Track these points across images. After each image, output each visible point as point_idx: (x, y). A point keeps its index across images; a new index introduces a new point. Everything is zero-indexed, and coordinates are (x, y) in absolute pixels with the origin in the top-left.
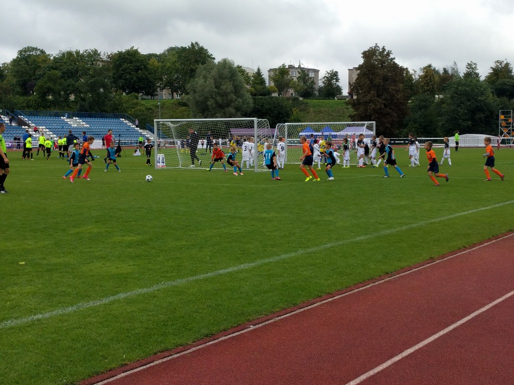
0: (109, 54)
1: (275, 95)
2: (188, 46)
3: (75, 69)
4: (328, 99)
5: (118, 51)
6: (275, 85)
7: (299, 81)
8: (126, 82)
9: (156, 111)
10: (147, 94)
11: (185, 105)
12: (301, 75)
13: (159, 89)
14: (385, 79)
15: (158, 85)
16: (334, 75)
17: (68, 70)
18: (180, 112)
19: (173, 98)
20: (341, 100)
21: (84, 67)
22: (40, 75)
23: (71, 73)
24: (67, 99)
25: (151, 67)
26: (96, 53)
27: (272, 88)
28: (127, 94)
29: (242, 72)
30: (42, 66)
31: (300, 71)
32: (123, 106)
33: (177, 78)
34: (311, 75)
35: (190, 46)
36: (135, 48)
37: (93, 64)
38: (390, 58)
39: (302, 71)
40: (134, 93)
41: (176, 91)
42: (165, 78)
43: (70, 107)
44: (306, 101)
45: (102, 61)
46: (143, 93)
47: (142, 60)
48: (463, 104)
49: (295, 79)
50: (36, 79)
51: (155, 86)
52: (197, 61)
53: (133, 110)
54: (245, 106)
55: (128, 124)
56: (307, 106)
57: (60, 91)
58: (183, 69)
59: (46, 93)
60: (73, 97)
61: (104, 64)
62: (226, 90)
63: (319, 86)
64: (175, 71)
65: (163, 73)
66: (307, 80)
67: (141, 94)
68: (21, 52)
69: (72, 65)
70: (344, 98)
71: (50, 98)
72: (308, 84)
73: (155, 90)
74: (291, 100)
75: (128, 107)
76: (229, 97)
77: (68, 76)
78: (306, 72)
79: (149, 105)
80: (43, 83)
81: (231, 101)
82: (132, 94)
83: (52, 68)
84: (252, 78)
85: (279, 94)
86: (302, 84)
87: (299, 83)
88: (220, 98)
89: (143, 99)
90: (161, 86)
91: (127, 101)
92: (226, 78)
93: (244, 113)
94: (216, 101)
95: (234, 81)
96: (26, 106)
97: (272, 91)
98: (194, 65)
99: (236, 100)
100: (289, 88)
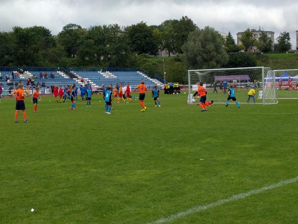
0: (126, 27)
1: (243, 51)
2: (180, 19)
3: (103, 38)
4: (283, 53)
5: (132, 25)
6: (243, 44)
7: (260, 40)
8: (137, 46)
9: (159, 65)
10: (152, 54)
11: (179, 60)
12: (262, 36)
13: (159, 50)
15: (160, 47)
16: (286, 36)
17: (98, 39)
18: (176, 66)
19: (169, 56)
20: (291, 54)
21: (109, 36)
22: (80, 43)
23: (101, 41)
24: (99, 59)
25: (154, 35)
26: (117, 26)
27: (241, 46)
28: (139, 54)
29: (219, 35)
30: (81, 37)
31: (261, 33)
32: (137, 63)
33: (173, 41)
34: (269, 36)
35: (182, 19)
36: (144, 22)
37: (115, 34)
39: (262, 33)
40: (143, 54)
41: (172, 51)
42: (164, 42)
43: (101, 65)
44: (266, 54)
45: (121, 32)
46: (149, 53)
47: (149, 30)
49: (257, 39)
50: (77, 46)
51: (157, 48)
52: (186, 29)
53: (144, 65)
54: (223, 60)
55: (142, 75)
56: (267, 58)
57: (94, 54)
58: (177, 35)
59: (85, 56)
60: (103, 57)
61: (122, 34)
62: (210, 49)
63: (275, 44)
64: (171, 37)
65: (163, 39)
66: (266, 40)
67: (148, 54)
68: (65, 28)
69: (101, 36)
70: (293, 52)
71: (87, 58)
72: (267, 42)
73: (157, 51)
74: (255, 54)
75: (140, 64)
76: (212, 54)
77: (99, 43)
78: (265, 34)
79: (154, 61)
80: (83, 48)
81: (213, 57)
82: (142, 54)
83: (88, 38)
84: (226, 40)
85: (246, 51)
86: (262, 43)
87: (261, 42)
88: (206, 55)
89: (150, 58)
90: (162, 48)
91: (140, 59)
92: (209, 41)
93: (222, 65)
94: (202, 57)
95: (215, 42)
96: (73, 65)
97: (241, 48)
98: (185, 32)
99: (217, 55)
100: (253, 45)
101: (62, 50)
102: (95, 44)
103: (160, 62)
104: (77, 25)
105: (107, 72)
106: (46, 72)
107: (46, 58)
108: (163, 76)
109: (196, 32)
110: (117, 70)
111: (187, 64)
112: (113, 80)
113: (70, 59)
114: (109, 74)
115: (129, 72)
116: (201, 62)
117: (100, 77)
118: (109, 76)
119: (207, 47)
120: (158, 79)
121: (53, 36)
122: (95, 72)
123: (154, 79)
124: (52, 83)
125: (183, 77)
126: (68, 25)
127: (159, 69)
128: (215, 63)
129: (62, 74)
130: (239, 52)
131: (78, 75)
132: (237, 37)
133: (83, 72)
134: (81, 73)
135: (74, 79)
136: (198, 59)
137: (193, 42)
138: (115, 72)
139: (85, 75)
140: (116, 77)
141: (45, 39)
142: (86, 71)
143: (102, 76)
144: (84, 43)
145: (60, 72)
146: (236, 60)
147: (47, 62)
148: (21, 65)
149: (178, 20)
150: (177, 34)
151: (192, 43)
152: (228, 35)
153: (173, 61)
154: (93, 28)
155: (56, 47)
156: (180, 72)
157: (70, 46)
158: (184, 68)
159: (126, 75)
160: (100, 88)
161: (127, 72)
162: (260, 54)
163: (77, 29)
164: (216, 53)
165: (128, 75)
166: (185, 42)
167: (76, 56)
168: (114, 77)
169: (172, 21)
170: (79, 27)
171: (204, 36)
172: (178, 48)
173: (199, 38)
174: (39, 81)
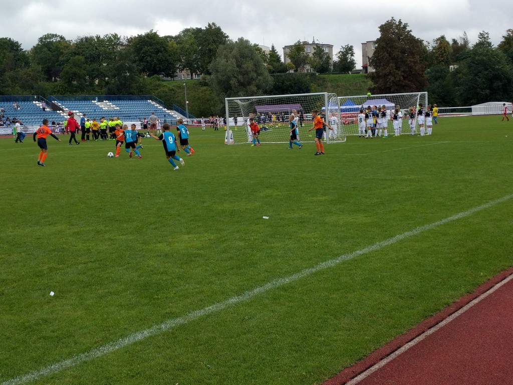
0: (129, 38)
1: (292, 71)
3: (96, 53)
4: (344, 73)
5: (138, 35)
6: (291, 61)
7: (315, 56)
8: (147, 64)
9: (178, 91)
10: (167, 75)
11: (205, 84)
12: (317, 51)
13: (178, 70)
14: (403, 51)
15: (178, 66)
16: (349, 50)
17: (91, 54)
18: (202, 92)
19: (192, 78)
20: (355, 74)
21: (105, 51)
22: (64, 61)
23: (94, 58)
24: (92, 84)
25: (170, 49)
26: (116, 36)
27: (289, 64)
28: (149, 76)
29: (259, 50)
30: (65, 52)
31: (315, 47)
32: (147, 88)
33: (196, 59)
34: (326, 50)
35: (207, 27)
36: (154, 31)
37: (113, 48)
38: (407, 30)
39: (317, 47)
40: (155, 75)
41: (195, 71)
42: (183, 59)
43: (96, 91)
44: (322, 76)
45: (122, 45)
46: (163, 75)
47: (162, 42)
48: (481, 73)
49: (311, 55)
50: (60, 65)
51: (174, 67)
52: (214, 42)
53: (157, 92)
54: (264, 84)
55: (155, 105)
56: (324, 81)
57: (85, 76)
58: (201, 50)
59: (72, 79)
60: (97, 81)
61: (124, 47)
62: (248, 68)
63: (334, 61)
64: (193, 52)
65: (182, 55)
66: (322, 56)
67: (161, 76)
68: (41, 39)
70: (358, 72)
71: (75, 83)
72: (324, 59)
73: (174, 71)
74: (308, 76)
75: (151, 89)
76: (250, 76)
77: (91, 61)
78: (321, 47)
79: (171, 86)
80: (69, 68)
81: (252, 79)
82: (153, 76)
83: (75, 54)
84: (269, 56)
85: (296, 71)
86: (318, 60)
87: (315, 59)
88: (242, 77)
89: (164, 81)
90: (181, 67)
91: (151, 83)
92: (247, 57)
93: (265, 91)
94: (238, 80)
95: (253, 60)
96: (55, 92)
97: (289, 68)
98: (212, 45)
99: (257, 78)
100: (305, 64)
101: (39, 72)
102: (86, 62)
103: (180, 87)
104: (59, 36)
105: (104, 101)
107: (16, 83)
108: (184, 107)
109: (228, 45)
110: (119, 99)
111: (217, 89)
112: (115, 113)
113: (52, 83)
114: (108, 104)
115: (136, 101)
116: (236, 87)
117: (95, 108)
118: (109, 107)
119: (244, 66)
120: (177, 110)
121: (25, 51)
122: (88, 101)
123: (172, 111)
124: (26, 118)
126: (45, 35)
127: (178, 97)
128: (255, 89)
129: (41, 105)
130: (287, 72)
131: (63, 107)
132: (284, 52)
133: (71, 102)
134: (68, 103)
135: (58, 112)
136: (232, 82)
137: (224, 59)
138: (116, 101)
139: (74, 106)
140: (118, 108)
141: (14, 55)
142: (75, 100)
143: (98, 108)
144: (70, 61)
145: (37, 102)
146: (283, 83)
147: (17, 88)
149: (202, 29)
150: (202, 48)
151: (223, 61)
152: (271, 50)
153: (197, 85)
154: (82, 39)
155: (29, 67)
156: (208, 100)
157: (50, 65)
158: (213, 95)
159: (133, 105)
161: (134, 101)
162: (314, 75)
163: (60, 41)
164: (256, 74)
165: (135, 105)
167: (59, 79)
168: (115, 108)
169: (194, 29)
170: (62, 38)
171: (239, 50)
172: (204, 67)
173: (232, 53)
174: (9, 116)
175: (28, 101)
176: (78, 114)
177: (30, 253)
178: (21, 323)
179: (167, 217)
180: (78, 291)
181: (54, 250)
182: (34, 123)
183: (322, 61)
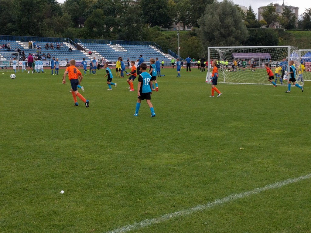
1: (264, 27)
3: (113, 8)
4: (307, 30)
6: (264, 19)
7: (283, 16)
8: (150, 18)
9: (173, 39)
10: (165, 27)
11: (194, 35)
12: (286, 12)
13: (174, 23)
15: (174, 19)
17: (108, 8)
18: (192, 41)
19: (184, 30)
21: (119, 6)
22: (88, 12)
23: (111, 11)
24: (108, 30)
25: (169, 6)
27: (262, 21)
28: (151, 26)
29: (239, 9)
30: (90, 5)
31: (284, 8)
32: (149, 36)
33: (189, 14)
34: (293, 11)
37: (126, 4)
39: (286, 8)
40: (156, 26)
41: (187, 24)
42: (178, 14)
43: (110, 37)
44: (289, 32)
46: (162, 26)
49: (280, 15)
50: (85, 16)
51: (171, 20)
52: (204, 1)
53: (156, 39)
54: (242, 36)
55: (155, 49)
56: (290, 36)
57: (103, 24)
58: (193, 8)
59: (93, 26)
60: (112, 29)
61: (134, 4)
62: (229, 23)
63: (299, 20)
64: (186, 9)
65: (178, 11)
66: (289, 16)
67: (160, 27)
69: (111, 5)
71: (95, 29)
72: (291, 18)
73: (171, 24)
74: (277, 31)
75: (152, 37)
76: (230, 29)
77: (108, 13)
78: (289, 9)
79: (168, 35)
80: (92, 18)
81: (232, 32)
82: (155, 27)
83: (96, 7)
84: (246, 14)
85: (267, 27)
86: (286, 19)
87: (284, 18)
88: (224, 30)
89: (162, 31)
90: (176, 21)
91: (152, 33)
92: (228, 14)
93: (242, 42)
94: (220, 32)
95: (234, 17)
96: (80, 36)
97: (262, 24)
98: (202, 5)
99: (236, 31)
100: (275, 21)
101: (69, 20)
102: (105, 14)
103: (174, 36)
105: (116, 45)
106: (51, 43)
107: (51, 28)
108: (176, 51)
109: (214, 5)
110: (127, 44)
111: (203, 39)
112: (124, 54)
113: (77, 29)
114: (119, 47)
115: (140, 46)
116: (218, 38)
117: (109, 50)
118: (119, 49)
119: (226, 21)
120: (171, 54)
121: (60, 4)
122: (104, 44)
123: (167, 55)
125: (198, 53)
127: (173, 44)
128: (232, 39)
129: (69, 45)
130: (260, 28)
131: (85, 47)
132: (259, 11)
133: (91, 44)
134: (89, 45)
135: (81, 51)
136: (215, 34)
137: (210, 15)
138: (125, 45)
139: (94, 47)
140: (126, 50)
141: (51, 6)
142: (95, 43)
143: (111, 50)
144: (92, 13)
145: (66, 43)
146: (256, 36)
147: (52, 31)
148: (25, 34)
150: (193, 6)
151: (210, 17)
152: (248, 9)
153: (188, 35)
155: (62, 16)
156: (196, 47)
157: (77, 15)
158: (200, 43)
159: (138, 49)
160: (109, 62)
161: (138, 45)
162: (282, 30)
164: (236, 28)
166: (202, 15)
167: (83, 26)
168: (124, 50)
171: (223, 9)
172: (195, 21)
173: (217, 11)
174: (44, 52)
175: (59, 42)
176: (96, 54)
177: (50, 159)
178: (37, 212)
179: (154, 138)
180: (82, 191)
181: (68, 159)
182: (63, 59)
183: (289, 19)
